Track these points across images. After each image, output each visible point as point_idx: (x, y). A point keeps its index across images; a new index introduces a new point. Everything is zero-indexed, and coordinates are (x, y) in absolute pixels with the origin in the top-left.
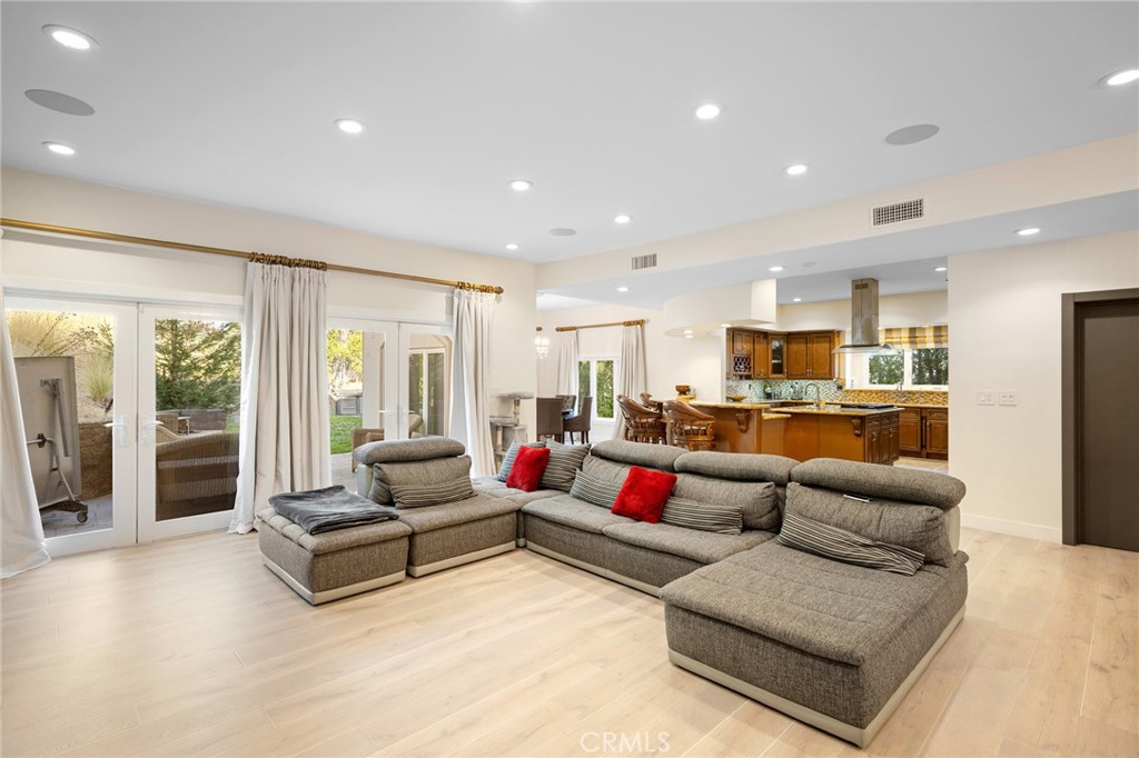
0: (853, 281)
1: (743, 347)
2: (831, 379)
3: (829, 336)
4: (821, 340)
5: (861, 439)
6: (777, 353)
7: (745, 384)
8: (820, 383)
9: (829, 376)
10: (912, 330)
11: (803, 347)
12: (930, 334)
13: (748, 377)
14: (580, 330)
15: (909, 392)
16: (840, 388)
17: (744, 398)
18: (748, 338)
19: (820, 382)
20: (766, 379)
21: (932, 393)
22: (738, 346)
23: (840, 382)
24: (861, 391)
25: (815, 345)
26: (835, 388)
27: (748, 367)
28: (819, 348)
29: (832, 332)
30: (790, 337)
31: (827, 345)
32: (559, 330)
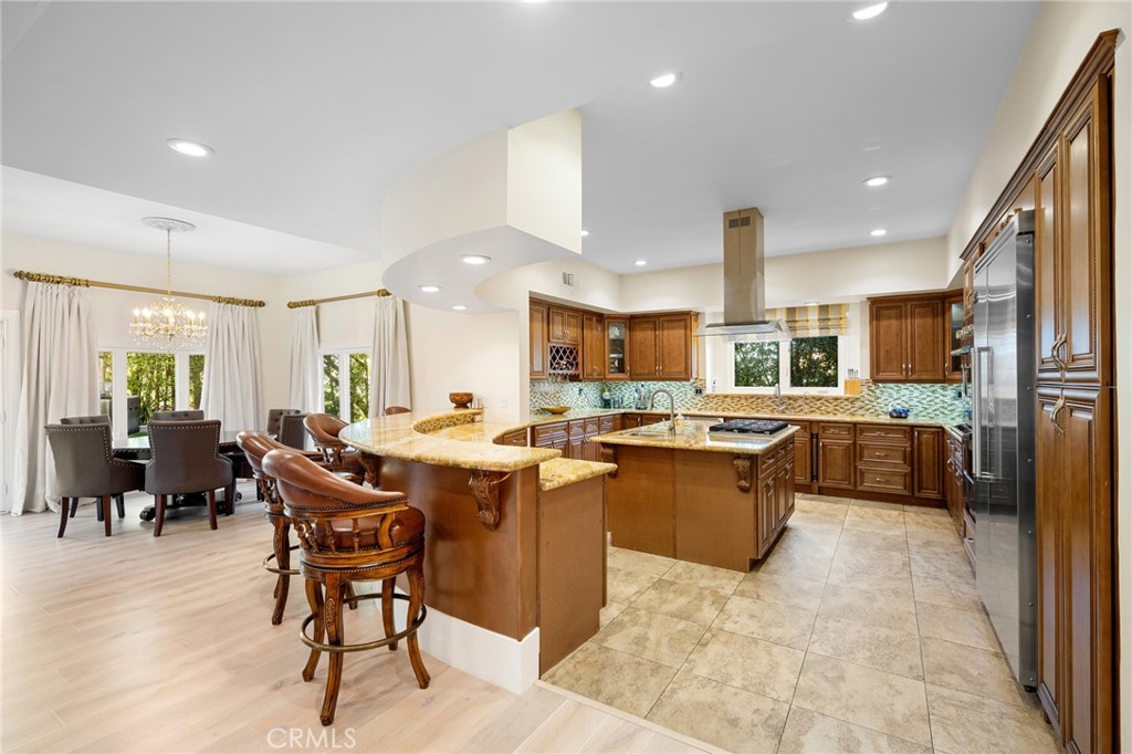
0: (725, 214)
1: (564, 333)
2: (688, 380)
3: (683, 319)
4: (675, 324)
5: (751, 495)
6: (617, 345)
7: (573, 388)
8: (673, 386)
9: (685, 375)
10: (791, 311)
11: (649, 334)
12: (814, 317)
13: (574, 378)
14: (320, 305)
15: (790, 398)
16: (699, 392)
17: (569, 408)
18: (573, 321)
19: (673, 383)
20: (601, 379)
21: (819, 399)
22: (557, 330)
23: (698, 384)
24: (726, 397)
25: (665, 332)
26: (692, 393)
27: (573, 363)
28: (673, 335)
29: (688, 313)
30: (633, 321)
31: (682, 332)
32: (292, 305)
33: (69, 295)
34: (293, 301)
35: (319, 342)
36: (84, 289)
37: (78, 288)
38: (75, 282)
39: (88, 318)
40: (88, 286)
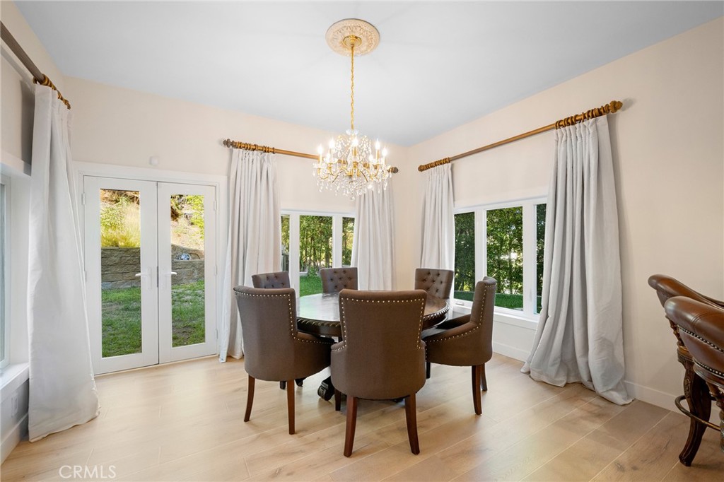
32: (422, 169)
33: (261, 161)
34: (424, 164)
35: (454, 201)
36: (271, 154)
37: (267, 154)
38: (265, 150)
39: (274, 182)
40: (274, 153)
